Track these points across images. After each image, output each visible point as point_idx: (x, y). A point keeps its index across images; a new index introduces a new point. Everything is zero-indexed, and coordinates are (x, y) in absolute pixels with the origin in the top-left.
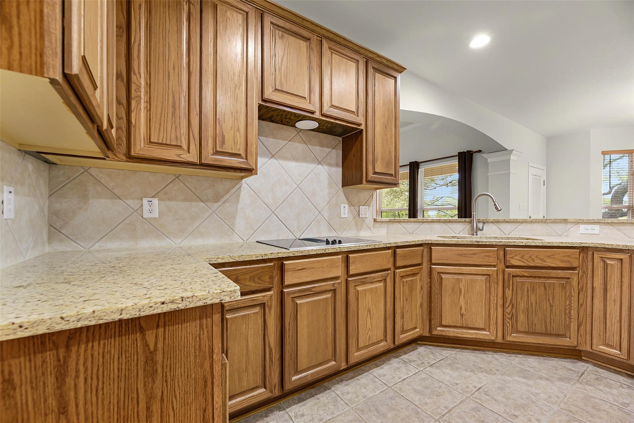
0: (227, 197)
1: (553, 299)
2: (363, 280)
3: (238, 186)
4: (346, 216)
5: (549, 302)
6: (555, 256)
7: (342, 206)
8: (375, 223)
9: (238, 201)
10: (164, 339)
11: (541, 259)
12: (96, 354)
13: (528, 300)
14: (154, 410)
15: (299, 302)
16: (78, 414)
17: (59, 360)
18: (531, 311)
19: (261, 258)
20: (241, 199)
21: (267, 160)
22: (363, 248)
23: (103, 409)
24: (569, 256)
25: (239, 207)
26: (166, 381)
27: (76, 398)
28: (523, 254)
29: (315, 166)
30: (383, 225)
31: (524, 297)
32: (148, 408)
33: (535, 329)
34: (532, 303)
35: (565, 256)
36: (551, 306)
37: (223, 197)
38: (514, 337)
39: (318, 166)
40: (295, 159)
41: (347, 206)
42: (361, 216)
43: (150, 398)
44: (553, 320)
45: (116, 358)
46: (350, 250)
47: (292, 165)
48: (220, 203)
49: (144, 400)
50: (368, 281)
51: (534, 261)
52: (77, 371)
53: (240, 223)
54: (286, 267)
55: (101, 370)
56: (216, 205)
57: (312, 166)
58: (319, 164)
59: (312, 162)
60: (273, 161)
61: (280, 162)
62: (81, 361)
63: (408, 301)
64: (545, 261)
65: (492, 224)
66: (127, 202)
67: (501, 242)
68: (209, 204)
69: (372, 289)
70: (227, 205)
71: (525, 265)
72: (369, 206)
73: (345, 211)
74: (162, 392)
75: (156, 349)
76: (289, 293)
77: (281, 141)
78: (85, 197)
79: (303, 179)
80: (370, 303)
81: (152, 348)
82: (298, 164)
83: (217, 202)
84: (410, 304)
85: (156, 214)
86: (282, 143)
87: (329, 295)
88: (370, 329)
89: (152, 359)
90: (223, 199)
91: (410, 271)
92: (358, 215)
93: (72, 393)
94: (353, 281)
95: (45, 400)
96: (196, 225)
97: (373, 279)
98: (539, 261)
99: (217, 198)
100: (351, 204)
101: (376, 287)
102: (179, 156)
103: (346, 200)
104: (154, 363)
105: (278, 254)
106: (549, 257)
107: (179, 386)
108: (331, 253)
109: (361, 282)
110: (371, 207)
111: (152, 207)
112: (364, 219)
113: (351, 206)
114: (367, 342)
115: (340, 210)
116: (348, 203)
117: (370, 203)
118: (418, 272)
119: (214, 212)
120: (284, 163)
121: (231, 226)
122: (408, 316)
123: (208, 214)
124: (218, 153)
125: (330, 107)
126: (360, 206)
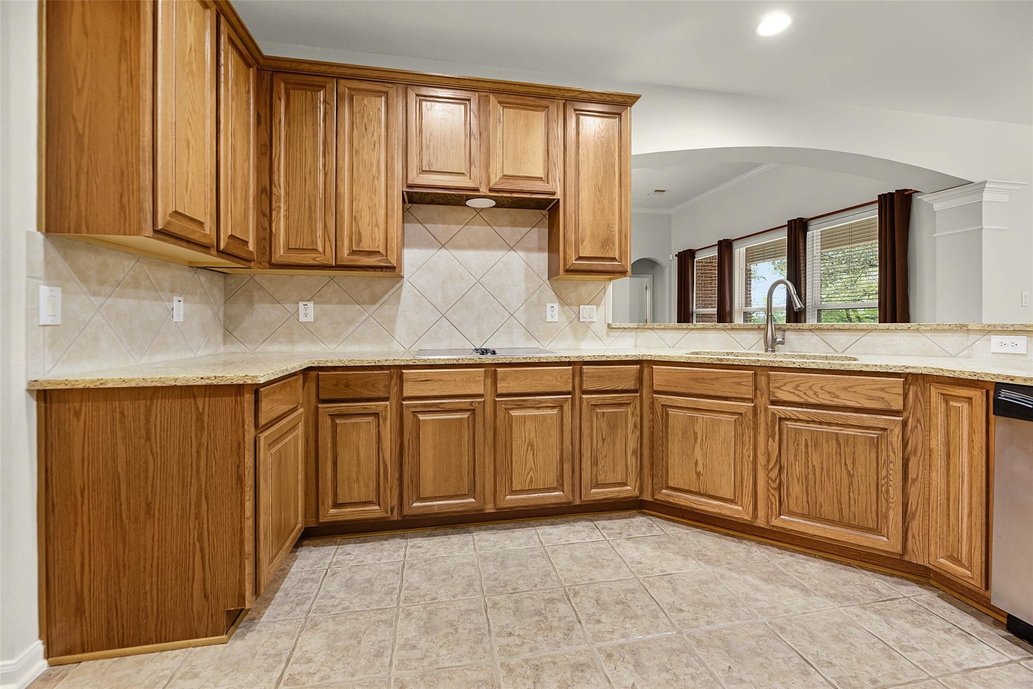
0: (386, 297)
1: (854, 463)
2: (520, 403)
3: (398, 285)
4: (556, 319)
5: (847, 469)
6: (857, 389)
7: (549, 306)
8: (610, 330)
9: (399, 302)
10: (209, 405)
11: (829, 392)
12: (167, 408)
13: (808, 461)
14: (202, 455)
15: (421, 417)
16: (156, 443)
17: (147, 407)
18: (813, 480)
19: (374, 364)
20: (402, 299)
21: (435, 251)
22: (518, 361)
23: (170, 444)
24: (882, 390)
25: (400, 309)
26: (210, 436)
27: (155, 432)
28: (797, 383)
29: (505, 253)
30: (626, 333)
31: (800, 456)
32: (198, 452)
33: (820, 511)
34: (814, 466)
35: (876, 389)
36: (851, 476)
37: (380, 298)
38: (784, 520)
39: (509, 253)
40: (473, 246)
41: (556, 306)
42: (581, 320)
43: (199, 445)
44: (855, 501)
45: (178, 412)
46: (497, 362)
47: (469, 254)
48: (377, 306)
49: (196, 445)
50: (530, 405)
51: (817, 396)
52: (156, 416)
53: (401, 329)
54: (405, 377)
55: (169, 418)
56: (374, 307)
57: (499, 254)
58: (510, 250)
59: (500, 248)
60: (444, 252)
61: (454, 252)
62: (159, 410)
63: (606, 443)
64: (837, 397)
65: (810, 333)
66: (286, 306)
68: (366, 306)
69: (535, 416)
70: (386, 306)
71: (801, 401)
72: (598, 305)
73: (554, 312)
74: (208, 444)
75: (203, 412)
76: (408, 407)
77: (453, 226)
78: (251, 303)
79: (486, 271)
80: (533, 434)
81: (201, 411)
82: (478, 252)
83: (374, 304)
84: (611, 446)
85: (311, 319)
86: (455, 228)
87: (466, 415)
88: (532, 469)
89: (201, 419)
90: (381, 302)
91: (611, 399)
92: (577, 318)
93: (153, 429)
94: (503, 403)
95: (140, 430)
96: (351, 330)
97: (537, 403)
98: (826, 396)
99: (374, 300)
100: (563, 302)
101: (542, 415)
102: (314, 259)
103: (555, 298)
104: (203, 422)
105: (395, 361)
106: (846, 389)
107: (219, 442)
108: (466, 364)
109: (517, 405)
110: (602, 307)
111: (307, 312)
112: (587, 325)
113: (564, 305)
114: (527, 485)
115: (546, 311)
116: (559, 302)
117: (601, 300)
118: (627, 402)
119: (370, 315)
120: (458, 253)
121: (391, 333)
122: (607, 464)
123: (364, 318)
124: (353, 253)
125: (502, 178)
126: (581, 306)
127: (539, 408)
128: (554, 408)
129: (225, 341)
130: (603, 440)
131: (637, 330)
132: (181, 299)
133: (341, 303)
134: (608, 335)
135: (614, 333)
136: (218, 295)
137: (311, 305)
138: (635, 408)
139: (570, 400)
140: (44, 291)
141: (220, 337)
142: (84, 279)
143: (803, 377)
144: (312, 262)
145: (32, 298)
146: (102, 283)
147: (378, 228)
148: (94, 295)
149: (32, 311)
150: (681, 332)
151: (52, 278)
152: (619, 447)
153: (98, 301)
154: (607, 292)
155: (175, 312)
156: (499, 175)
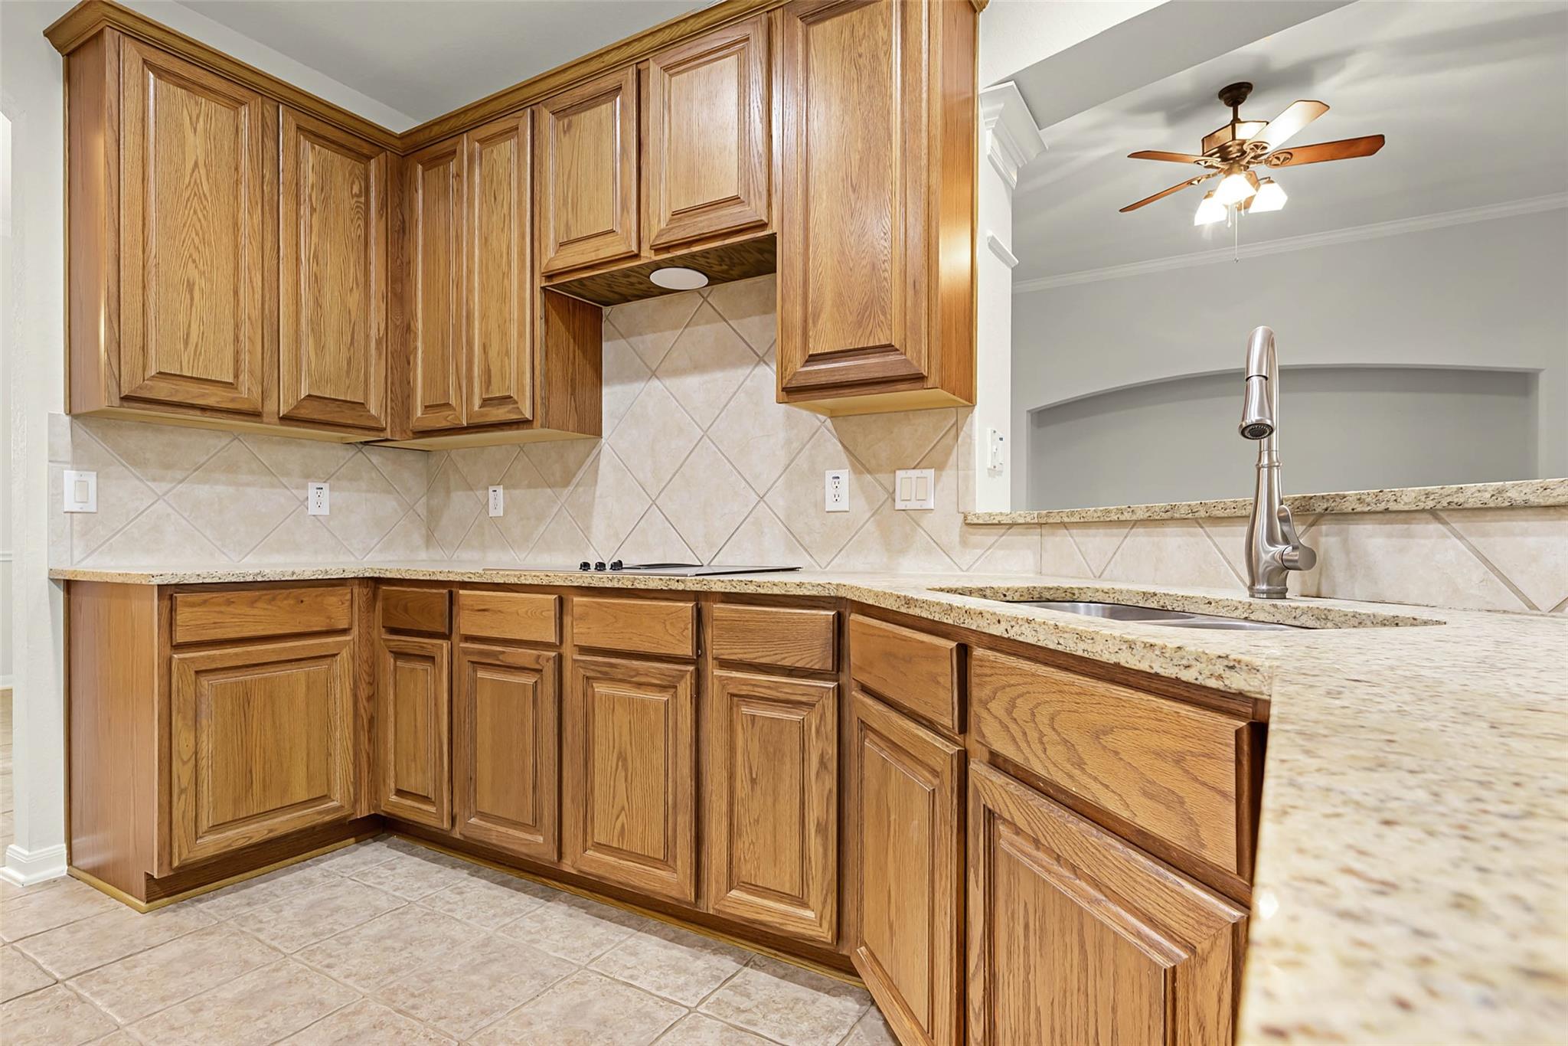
0: (580, 474)
2: (607, 669)
3: (595, 452)
4: (844, 505)
6: (1122, 741)
7: (829, 475)
8: (971, 528)
9: (596, 481)
15: (480, 674)
20: (600, 472)
21: (643, 385)
25: (598, 493)
29: (748, 371)
30: (1013, 538)
37: (574, 475)
39: (756, 369)
40: (697, 367)
41: (845, 475)
42: (899, 505)
46: (570, 584)
47: (692, 382)
48: (571, 488)
50: (620, 676)
51: (1044, 749)
53: (599, 526)
54: (459, 601)
56: (566, 491)
57: (741, 373)
58: (757, 364)
59: (738, 362)
60: (655, 383)
61: (668, 382)
63: (758, 789)
66: (478, 493)
68: (557, 490)
69: (631, 700)
70: (581, 489)
72: (940, 467)
73: (840, 488)
76: (467, 652)
77: (668, 334)
78: (448, 491)
79: (717, 412)
80: (626, 737)
82: (706, 377)
83: (566, 487)
84: (770, 801)
85: (500, 512)
86: (670, 336)
87: (530, 680)
88: (623, 808)
90: (575, 481)
91: (769, 688)
92: (889, 502)
96: (542, 529)
97: (633, 673)
99: (566, 480)
100: (860, 465)
101: (643, 700)
103: (844, 457)
105: (450, 575)
106: (1096, 734)
109: (600, 672)
110: (949, 474)
111: (497, 500)
112: (914, 516)
113: (861, 473)
114: (616, 839)
115: (824, 488)
116: (853, 466)
117: (948, 454)
118: (804, 699)
119: (563, 505)
120: (673, 383)
121: (586, 531)
122: (762, 841)
123: (555, 510)
124: (486, 402)
125: (671, 220)
126: (898, 472)
127: (640, 685)
128: (663, 688)
130: (753, 781)
131: (1043, 530)
132: (326, 486)
133: (529, 486)
134: (964, 543)
135: (976, 537)
136: (411, 479)
137: (498, 489)
138: (822, 717)
139: (688, 676)
140: (70, 476)
141: (417, 538)
142: (133, 460)
144: (444, 424)
145: (56, 483)
146: (168, 466)
147: (509, 358)
148: (154, 480)
149: (54, 499)
150: (1115, 531)
151: (80, 459)
152: (789, 808)
153: (161, 487)
154: (962, 435)
155: (311, 503)
156: (666, 215)
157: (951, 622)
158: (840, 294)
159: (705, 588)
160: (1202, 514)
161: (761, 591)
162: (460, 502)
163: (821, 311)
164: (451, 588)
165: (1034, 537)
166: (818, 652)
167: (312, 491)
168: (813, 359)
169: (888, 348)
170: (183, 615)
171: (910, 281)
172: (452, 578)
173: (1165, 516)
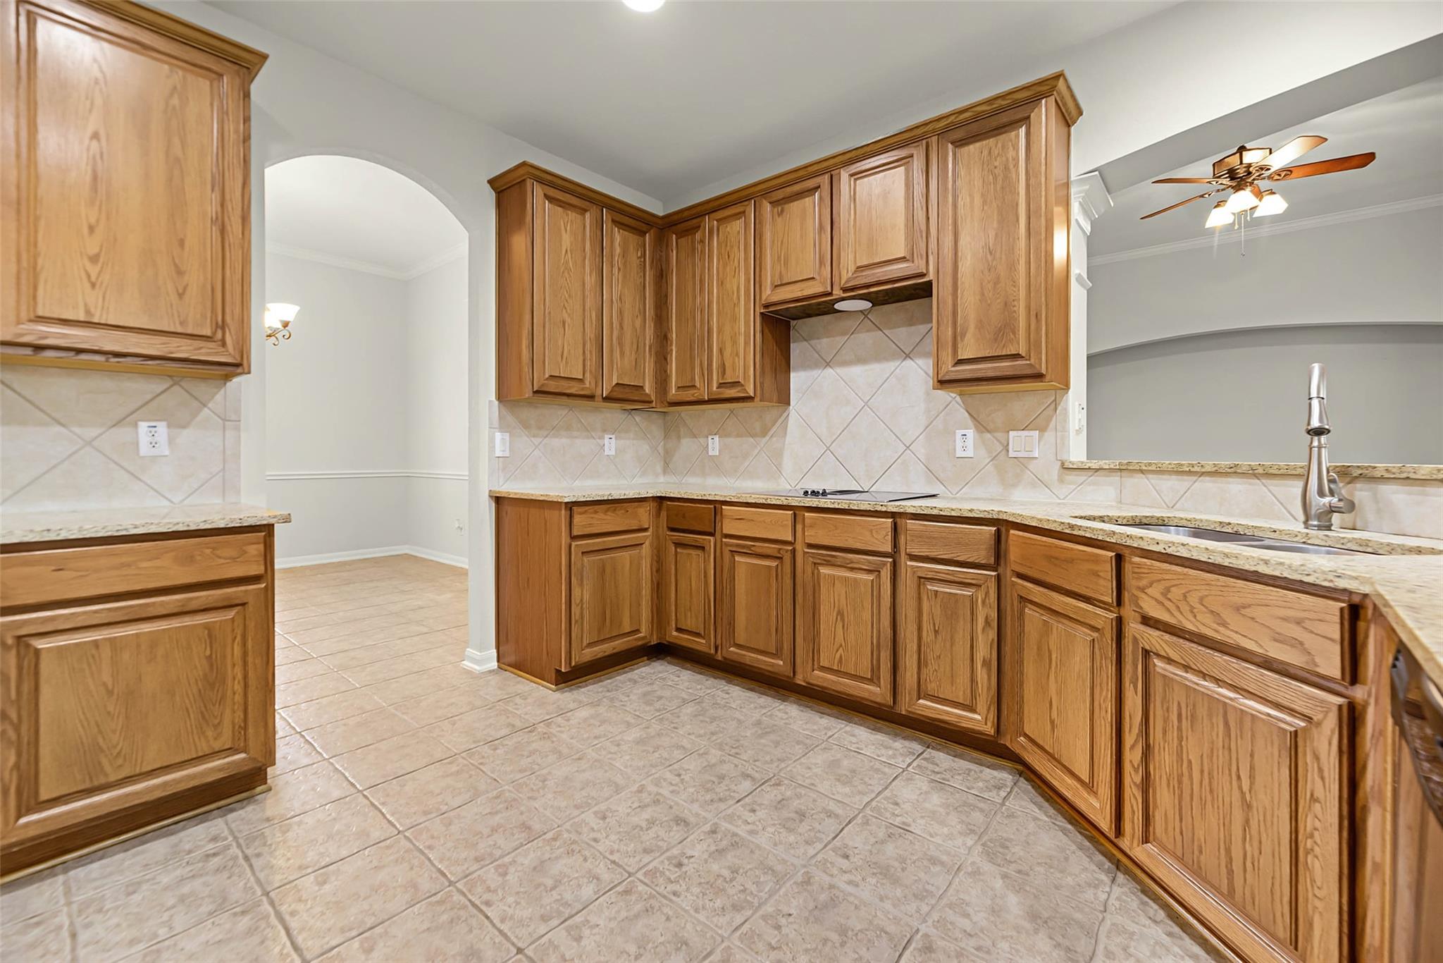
0: (774, 429)
1: (1252, 777)
2: (829, 558)
3: (785, 414)
4: (970, 453)
5: (1240, 788)
6: (1257, 612)
7: (959, 433)
8: (1066, 471)
9: (786, 433)
11: (1212, 612)
13: (1181, 746)
15: (737, 558)
18: (1189, 792)
19: (701, 498)
20: (789, 430)
24: (1299, 622)
25: (787, 442)
28: (1168, 584)
29: (899, 364)
30: (1099, 478)
31: (1170, 732)
33: (1199, 862)
34: (1190, 762)
35: (1285, 619)
36: (1247, 806)
37: (770, 429)
38: (1149, 855)
39: (904, 363)
40: (861, 360)
41: (971, 433)
42: (1011, 454)
44: (1253, 864)
46: (803, 504)
47: (856, 371)
48: (767, 438)
50: (838, 562)
51: (1195, 617)
53: (787, 463)
54: (724, 513)
56: (764, 440)
57: (891, 366)
58: (905, 359)
59: (893, 357)
60: (829, 371)
61: (839, 370)
62: (532, 515)
63: (939, 636)
64: (1225, 625)
66: (700, 440)
67: (1114, 533)
68: (757, 439)
69: (846, 579)
70: (774, 439)
71: (1172, 621)
72: (1043, 430)
73: (967, 442)
77: (838, 339)
79: (875, 390)
80: (843, 601)
82: (867, 367)
83: (764, 436)
84: (948, 644)
85: (717, 453)
86: (840, 340)
87: (774, 564)
88: (841, 645)
90: (770, 433)
91: (947, 574)
92: (1004, 452)
93: (530, 527)
94: (813, 555)
95: (525, 527)
96: (746, 464)
97: (848, 562)
98: (1208, 619)
99: (764, 432)
100: (981, 426)
101: (855, 579)
102: (693, 395)
103: (970, 422)
106: (1238, 609)
108: (776, 505)
109: (825, 560)
110: (1049, 435)
111: (714, 445)
112: (1023, 463)
113: (982, 432)
114: (836, 664)
115: (955, 441)
116: (976, 427)
117: (1049, 420)
118: (973, 582)
119: (762, 449)
120: (843, 371)
121: (779, 468)
123: (756, 452)
124: (721, 385)
125: (855, 271)
126: (1011, 432)
127: (852, 569)
128: (869, 571)
129: (665, 472)
130: (936, 632)
131: (1124, 474)
132: (613, 436)
133: (738, 436)
134: (1061, 481)
135: (1071, 477)
136: (656, 430)
137: (717, 438)
138: (987, 593)
139: (889, 565)
140: (498, 435)
141: (659, 468)
142: (526, 426)
143: (1176, 573)
144: (692, 399)
145: (492, 440)
146: (540, 428)
147: (739, 357)
148: (534, 436)
149: (492, 448)
150: (1185, 478)
151: (503, 427)
152: (962, 649)
153: (537, 441)
154: (1059, 408)
155: (606, 448)
156: (852, 268)
157: (1114, 541)
158: (981, 321)
159: (902, 510)
160: (1261, 471)
161: (942, 513)
162: (687, 446)
163: (967, 329)
164: (716, 506)
165: (1115, 478)
166: (983, 553)
167: (606, 441)
168: (960, 362)
169: (1017, 356)
170: (577, 519)
171: (1033, 313)
172: (717, 498)
173: (1229, 470)
